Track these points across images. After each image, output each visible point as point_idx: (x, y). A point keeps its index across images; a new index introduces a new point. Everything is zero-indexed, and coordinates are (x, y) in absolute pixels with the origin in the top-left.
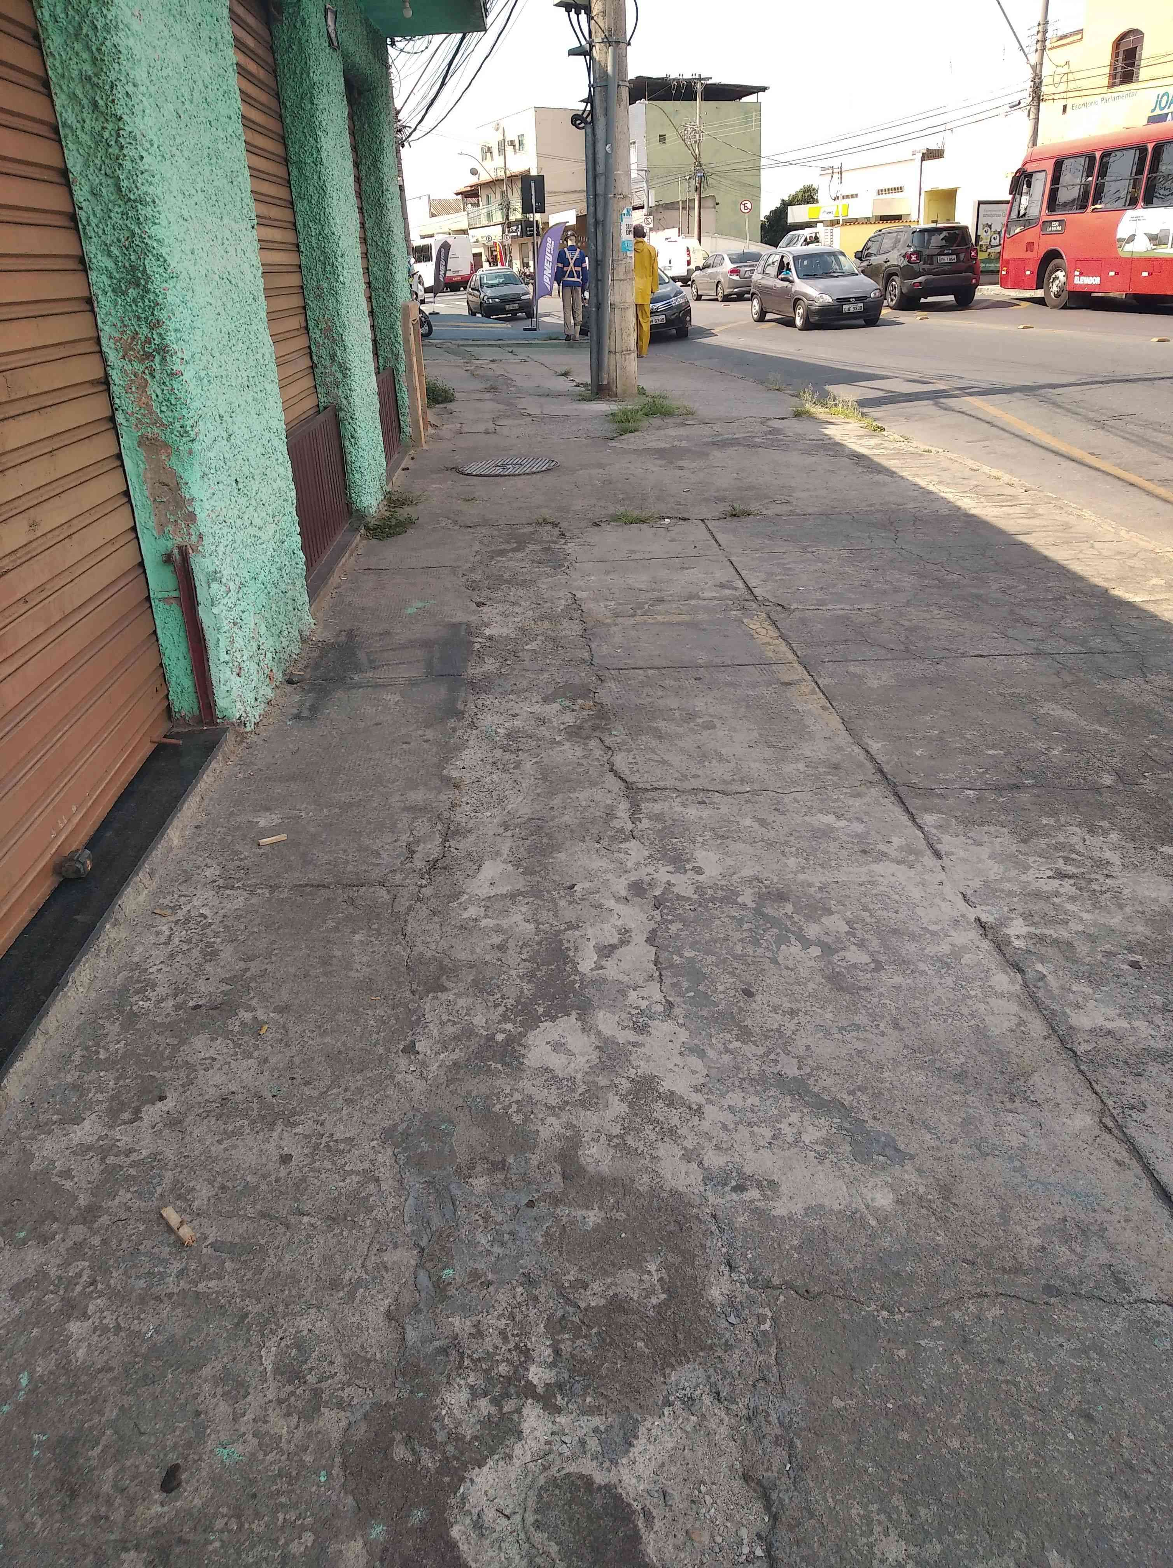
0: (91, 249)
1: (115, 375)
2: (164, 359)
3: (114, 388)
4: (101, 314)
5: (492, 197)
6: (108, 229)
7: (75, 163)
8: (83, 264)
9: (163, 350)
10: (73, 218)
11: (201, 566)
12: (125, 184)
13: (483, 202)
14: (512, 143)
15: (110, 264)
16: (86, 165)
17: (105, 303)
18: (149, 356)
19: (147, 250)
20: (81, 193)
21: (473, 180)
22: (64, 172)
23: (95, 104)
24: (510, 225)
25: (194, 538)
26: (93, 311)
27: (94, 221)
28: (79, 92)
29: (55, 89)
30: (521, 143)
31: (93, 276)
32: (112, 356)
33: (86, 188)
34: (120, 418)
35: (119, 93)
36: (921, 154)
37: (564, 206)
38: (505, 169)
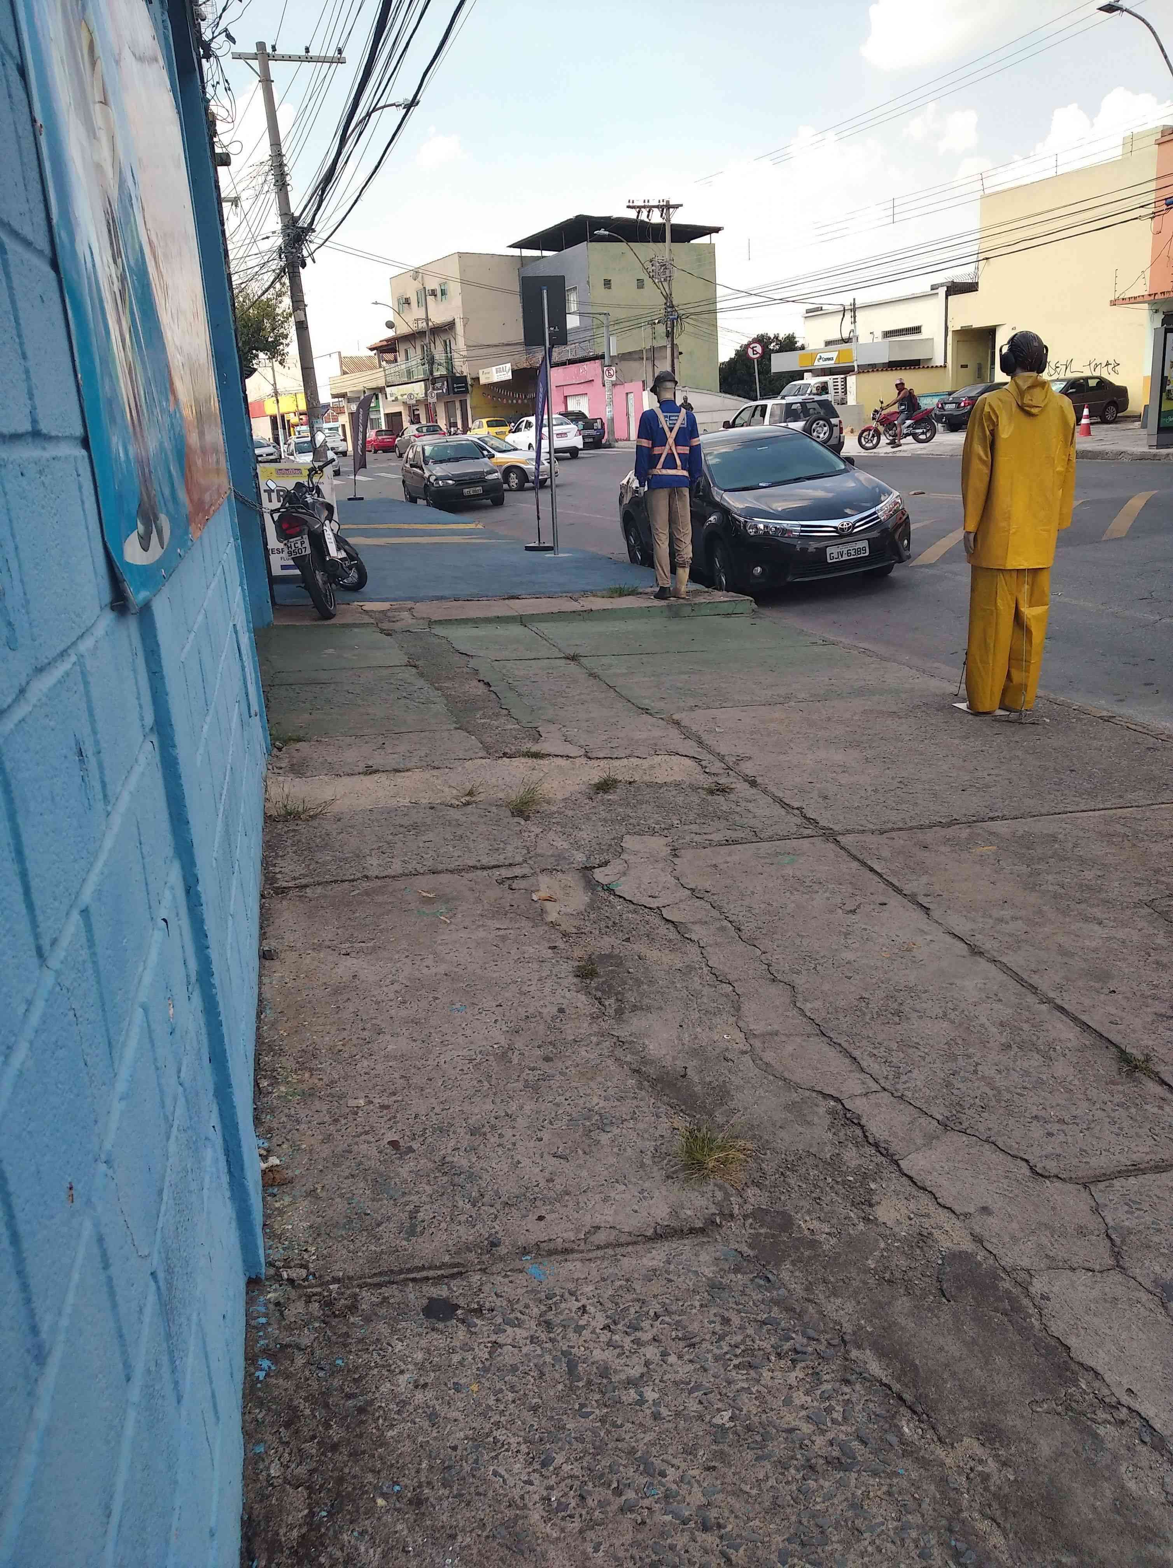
5: (411, 352)
13: (401, 357)
14: (433, 293)
21: (390, 333)
24: (434, 381)
30: (443, 293)
36: (945, 289)
37: (496, 359)
38: (427, 320)
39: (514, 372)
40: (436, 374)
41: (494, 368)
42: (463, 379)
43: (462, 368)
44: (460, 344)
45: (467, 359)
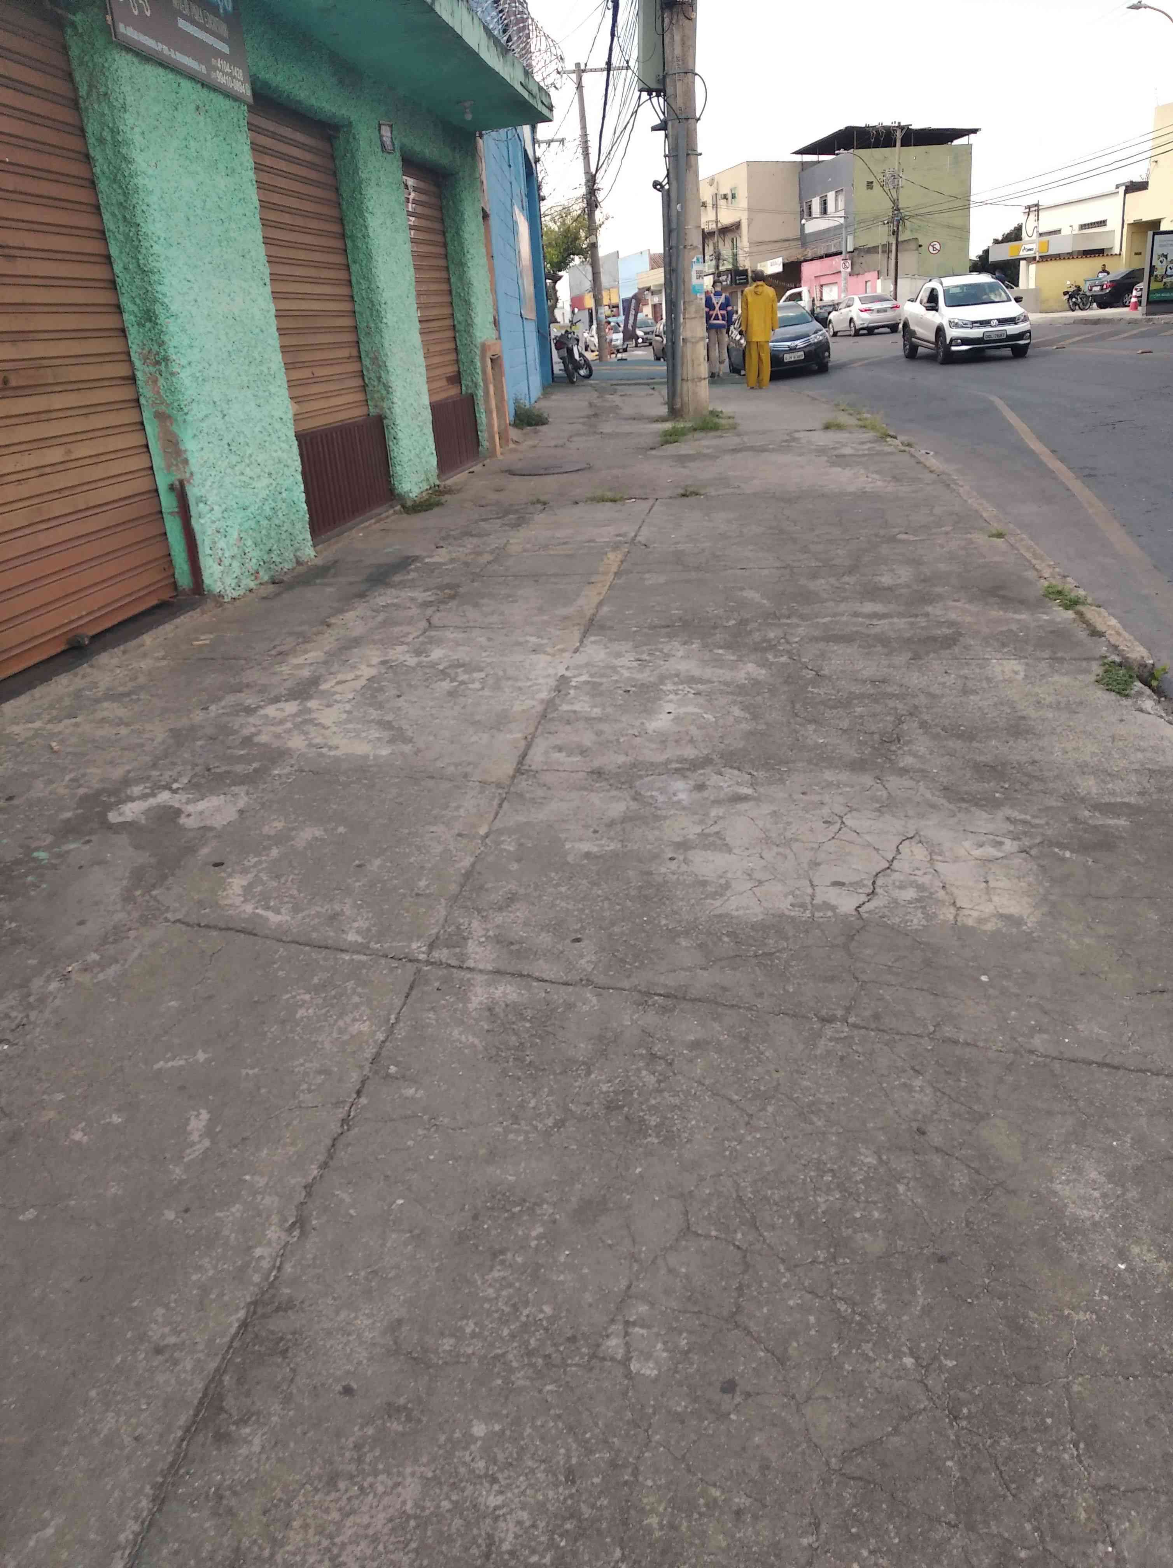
0: (125, 301)
1: (139, 375)
2: (167, 365)
3: (138, 382)
4: (130, 339)
6: (134, 289)
7: (114, 251)
8: (118, 309)
9: (166, 359)
10: (114, 282)
11: (193, 492)
12: (142, 262)
14: (725, 197)
15: (135, 309)
16: (121, 253)
17: (133, 332)
18: (158, 363)
19: (155, 301)
20: (118, 268)
22: (108, 257)
23: (125, 217)
24: (719, 275)
25: (188, 475)
26: (126, 337)
27: (126, 284)
28: (117, 212)
29: (103, 210)
30: (733, 196)
31: (126, 316)
32: (138, 363)
33: (121, 265)
34: (142, 401)
35: (138, 212)
36: (1124, 188)
37: (772, 255)
38: (717, 222)
39: (784, 265)
40: (722, 268)
41: (769, 262)
42: (745, 272)
43: (745, 263)
44: (744, 241)
45: (750, 254)
